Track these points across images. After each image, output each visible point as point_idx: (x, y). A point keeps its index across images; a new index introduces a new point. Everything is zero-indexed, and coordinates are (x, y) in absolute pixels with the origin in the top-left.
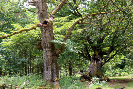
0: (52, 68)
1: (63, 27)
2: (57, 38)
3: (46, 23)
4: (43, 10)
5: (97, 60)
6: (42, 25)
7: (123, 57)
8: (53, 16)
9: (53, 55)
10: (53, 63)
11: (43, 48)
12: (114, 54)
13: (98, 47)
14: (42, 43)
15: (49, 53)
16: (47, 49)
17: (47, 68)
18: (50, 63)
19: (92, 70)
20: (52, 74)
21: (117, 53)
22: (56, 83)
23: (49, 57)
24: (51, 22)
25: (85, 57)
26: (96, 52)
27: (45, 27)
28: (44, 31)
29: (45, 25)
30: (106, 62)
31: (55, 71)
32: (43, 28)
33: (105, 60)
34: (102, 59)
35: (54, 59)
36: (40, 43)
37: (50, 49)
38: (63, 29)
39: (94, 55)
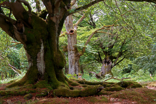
0: (75, 66)
1: (83, 35)
2: (79, 43)
3: (72, 31)
4: (69, 22)
5: (108, 63)
6: (69, 33)
7: (130, 62)
8: (77, 26)
9: (76, 56)
10: (76, 62)
11: (69, 51)
12: (122, 59)
13: (109, 52)
14: (68, 47)
15: (73, 55)
16: (71, 52)
17: (71, 67)
18: (74, 63)
19: (103, 71)
20: (75, 71)
21: (124, 58)
22: (80, 77)
23: (73, 57)
24: (76, 31)
25: (97, 60)
26: (108, 56)
27: (71, 34)
28: (70, 38)
29: (71, 33)
30: (115, 65)
31: (77, 69)
32: (70, 35)
33: (115, 63)
34: (112, 63)
35: (77, 59)
36: (66, 47)
37: (74, 52)
38: (83, 37)
39: (106, 59)
